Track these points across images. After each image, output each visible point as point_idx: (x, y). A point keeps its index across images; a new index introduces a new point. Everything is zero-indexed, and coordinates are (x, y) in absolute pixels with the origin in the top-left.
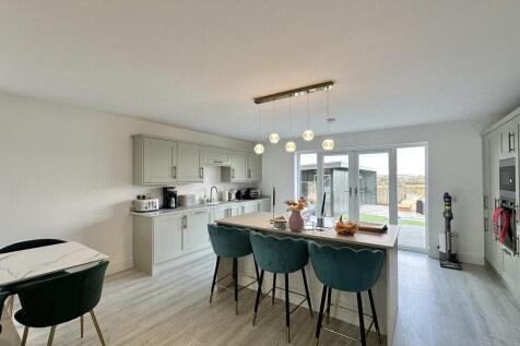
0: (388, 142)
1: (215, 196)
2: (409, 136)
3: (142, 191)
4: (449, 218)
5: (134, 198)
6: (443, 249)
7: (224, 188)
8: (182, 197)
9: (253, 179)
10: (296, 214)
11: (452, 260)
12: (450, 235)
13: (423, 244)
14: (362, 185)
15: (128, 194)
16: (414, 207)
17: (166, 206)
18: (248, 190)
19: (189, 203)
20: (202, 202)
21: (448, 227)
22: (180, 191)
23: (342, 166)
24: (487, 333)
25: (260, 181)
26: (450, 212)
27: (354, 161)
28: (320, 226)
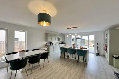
1: (57, 43)
2: (91, 33)
3: (47, 42)
4: (98, 47)
5: (46, 43)
6: (97, 53)
7: (59, 42)
8: (53, 43)
9: (63, 40)
10: (74, 46)
11: (98, 54)
12: (98, 50)
13: (93, 52)
14: (83, 41)
15: (45, 43)
16: (93, 46)
17: (50, 45)
18: (63, 42)
19: (54, 44)
20: (55, 44)
21: (98, 49)
22: (53, 42)
23: (79, 38)
24: (102, 63)
25: (64, 41)
26: (98, 46)
28: (78, 48)
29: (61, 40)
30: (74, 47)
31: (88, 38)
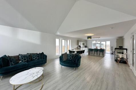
0: (105, 41)
2: (108, 40)
4: (112, 49)
5: (77, 47)
11: (112, 54)
12: (112, 51)
13: (109, 53)
14: (100, 44)
22: (81, 46)
27: (101, 43)
28: (99, 48)
29: (85, 45)
30: (97, 48)
31: (106, 43)
